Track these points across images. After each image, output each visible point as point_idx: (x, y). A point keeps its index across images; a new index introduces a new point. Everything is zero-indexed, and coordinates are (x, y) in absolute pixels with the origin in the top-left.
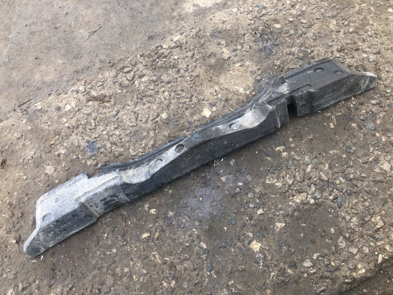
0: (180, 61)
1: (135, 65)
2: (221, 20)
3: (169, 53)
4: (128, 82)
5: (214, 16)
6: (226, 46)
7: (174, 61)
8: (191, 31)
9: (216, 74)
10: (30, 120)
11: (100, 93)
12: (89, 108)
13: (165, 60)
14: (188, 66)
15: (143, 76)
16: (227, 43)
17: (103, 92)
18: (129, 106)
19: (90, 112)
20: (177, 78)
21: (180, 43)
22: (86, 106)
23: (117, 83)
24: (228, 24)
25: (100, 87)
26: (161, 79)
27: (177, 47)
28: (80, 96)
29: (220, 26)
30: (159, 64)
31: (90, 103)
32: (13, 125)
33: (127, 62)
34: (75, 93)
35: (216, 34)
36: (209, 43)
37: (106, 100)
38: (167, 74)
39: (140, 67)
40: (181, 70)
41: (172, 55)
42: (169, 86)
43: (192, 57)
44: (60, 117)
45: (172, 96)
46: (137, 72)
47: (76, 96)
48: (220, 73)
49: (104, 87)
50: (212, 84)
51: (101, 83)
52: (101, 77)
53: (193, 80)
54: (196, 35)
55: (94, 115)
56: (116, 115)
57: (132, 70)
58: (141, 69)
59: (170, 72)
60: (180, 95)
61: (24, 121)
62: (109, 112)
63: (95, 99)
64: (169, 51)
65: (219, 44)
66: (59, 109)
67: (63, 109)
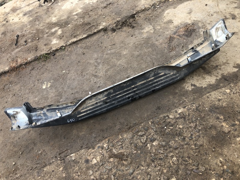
0: (185, 130)
1: (147, 130)
2: (216, 98)
3: (175, 122)
4: (141, 144)
5: (210, 95)
6: (224, 121)
7: (179, 129)
8: (192, 106)
9: (219, 145)
10: (65, 168)
11: (120, 151)
12: (111, 164)
13: (172, 128)
14: (192, 135)
15: (154, 140)
16: (224, 118)
17: (122, 151)
18: (143, 166)
19: (111, 167)
20: (183, 145)
21: (184, 115)
22: (108, 162)
23: (133, 144)
24: (223, 102)
25: (120, 146)
26: (169, 145)
27: (181, 118)
28: (104, 152)
29: (217, 103)
30: (167, 131)
31: (112, 160)
32: (53, 171)
33: (141, 127)
34: (100, 149)
35: (214, 109)
36: (209, 117)
37: (124, 159)
38: (174, 141)
39: (152, 132)
40: (186, 139)
41: (177, 124)
42: (177, 152)
43: (195, 128)
44: (88, 169)
45: (180, 162)
46: (149, 137)
47: (101, 152)
48: (223, 145)
49: (123, 146)
50: (216, 155)
51: (120, 143)
52: (121, 137)
53: (197, 149)
54: (197, 109)
55: (114, 171)
56: (132, 174)
57: (145, 134)
58: (152, 134)
59: (177, 139)
60: (187, 161)
61: (61, 169)
62: (126, 170)
63: (115, 156)
64: (174, 121)
65: (218, 118)
66: (87, 161)
67: (90, 162)
